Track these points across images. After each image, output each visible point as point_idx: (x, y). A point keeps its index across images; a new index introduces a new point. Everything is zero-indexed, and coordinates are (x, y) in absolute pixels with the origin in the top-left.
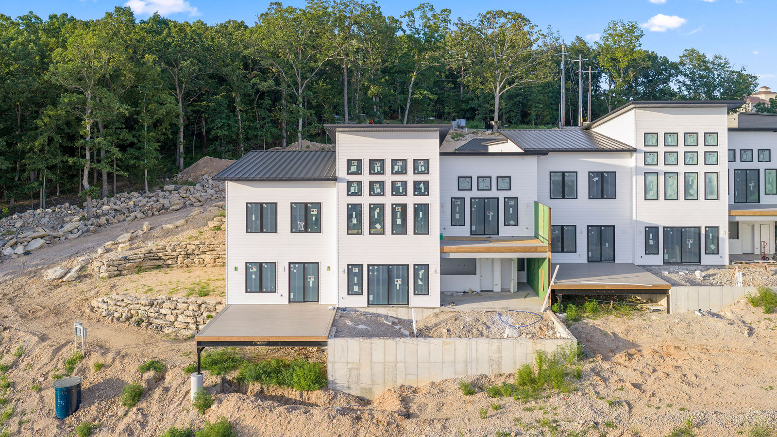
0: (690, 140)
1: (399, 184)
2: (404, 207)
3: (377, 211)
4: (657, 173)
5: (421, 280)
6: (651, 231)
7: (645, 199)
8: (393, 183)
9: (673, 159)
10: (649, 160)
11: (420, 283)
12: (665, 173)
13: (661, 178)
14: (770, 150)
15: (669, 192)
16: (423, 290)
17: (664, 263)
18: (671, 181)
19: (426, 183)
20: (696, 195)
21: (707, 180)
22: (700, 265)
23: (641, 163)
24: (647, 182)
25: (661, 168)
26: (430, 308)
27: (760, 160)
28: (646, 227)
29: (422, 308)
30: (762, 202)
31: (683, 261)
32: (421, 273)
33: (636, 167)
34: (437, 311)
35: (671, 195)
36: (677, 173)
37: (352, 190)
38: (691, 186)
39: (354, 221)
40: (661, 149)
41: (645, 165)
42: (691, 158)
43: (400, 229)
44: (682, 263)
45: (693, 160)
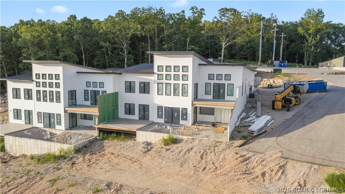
0: (176, 69)
1: (51, 84)
2: (53, 92)
3: (45, 93)
4: (163, 83)
5: (59, 119)
6: (160, 108)
7: (158, 94)
8: (49, 83)
9: (169, 77)
10: (159, 78)
11: (58, 121)
12: (166, 84)
13: (164, 86)
14: (230, 75)
15: (168, 92)
16: (59, 123)
17: (165, 122)
18: (168, 87)
19: (59, 83)
20: (178, 94)
21: (183, 88)
22: (179, 124)
23: (156, 79)
24: (159, 87)
25: (164, 81)
26: (62, 130)
27: (226, 79)
28: (158, 107)
29: (59, 130)
30: (226, 99)
31: (173, 122)
32: (59, 117)
33: (154, 80)
34: (64, 131)
35: (168, 93)
36: (171, 84)
37: (38, 85)
38: (177, 90)
39: (39, 96)
40: (164, 73)
41: (158, 79)
42: (176, 77)
43: (52, 100)
44: (172, 123)
45: (177, 78)
